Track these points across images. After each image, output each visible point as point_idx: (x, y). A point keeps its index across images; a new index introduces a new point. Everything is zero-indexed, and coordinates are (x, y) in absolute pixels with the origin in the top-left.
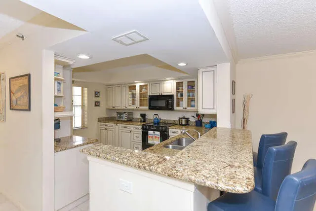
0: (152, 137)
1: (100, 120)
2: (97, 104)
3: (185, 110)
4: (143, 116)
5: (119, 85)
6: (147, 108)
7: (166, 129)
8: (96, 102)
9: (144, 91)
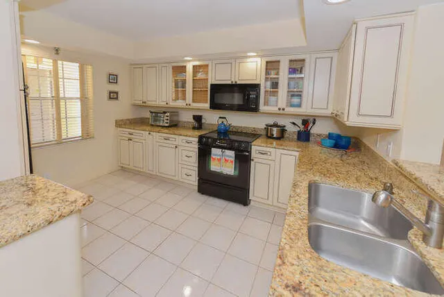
0: (219, 160)
1: (120, 124)
2: (113, 96)
3: (281, 112)
4: (198, 119)
5: (152, 65)
6: (207, 105)
7: (247, 147)
8: (110, 93)
9: (200, 76)
